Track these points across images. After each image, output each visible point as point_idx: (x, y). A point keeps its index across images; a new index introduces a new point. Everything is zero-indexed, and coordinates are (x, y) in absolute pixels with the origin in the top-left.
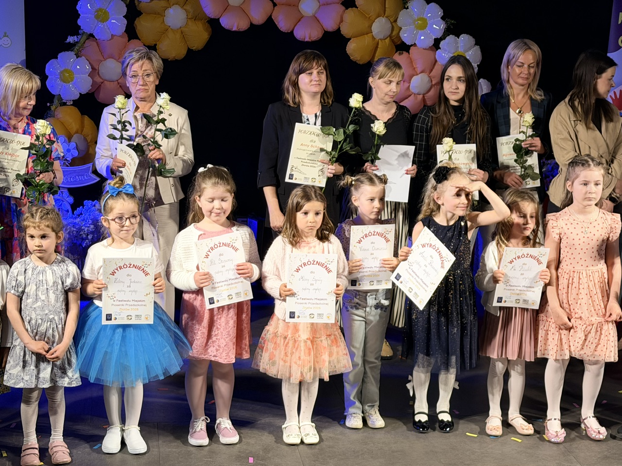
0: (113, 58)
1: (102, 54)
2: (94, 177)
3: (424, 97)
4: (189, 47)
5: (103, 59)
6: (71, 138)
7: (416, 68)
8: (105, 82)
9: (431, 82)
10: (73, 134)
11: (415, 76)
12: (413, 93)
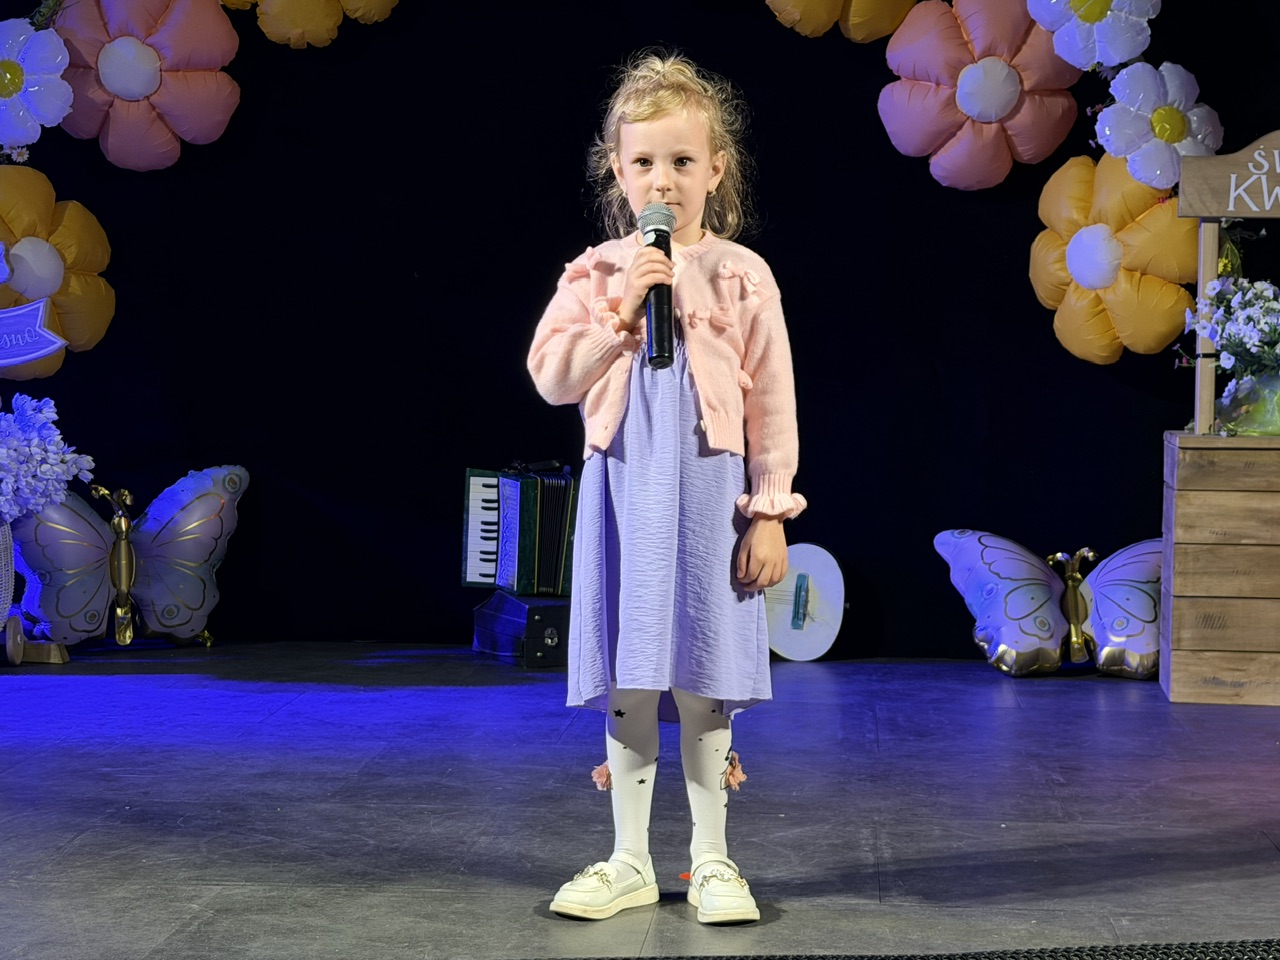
0: (129, 35)
1: (105, 24)
2: (50, 335)
3: (1004, 130)
4: (347, 13)
5: (108, 39)
6: (13, 245)
7: (971, 42)
8: (117, 102)
9: (1021, 82)
10: (18, 237)
11: (971, 65)
12: (968, 118)
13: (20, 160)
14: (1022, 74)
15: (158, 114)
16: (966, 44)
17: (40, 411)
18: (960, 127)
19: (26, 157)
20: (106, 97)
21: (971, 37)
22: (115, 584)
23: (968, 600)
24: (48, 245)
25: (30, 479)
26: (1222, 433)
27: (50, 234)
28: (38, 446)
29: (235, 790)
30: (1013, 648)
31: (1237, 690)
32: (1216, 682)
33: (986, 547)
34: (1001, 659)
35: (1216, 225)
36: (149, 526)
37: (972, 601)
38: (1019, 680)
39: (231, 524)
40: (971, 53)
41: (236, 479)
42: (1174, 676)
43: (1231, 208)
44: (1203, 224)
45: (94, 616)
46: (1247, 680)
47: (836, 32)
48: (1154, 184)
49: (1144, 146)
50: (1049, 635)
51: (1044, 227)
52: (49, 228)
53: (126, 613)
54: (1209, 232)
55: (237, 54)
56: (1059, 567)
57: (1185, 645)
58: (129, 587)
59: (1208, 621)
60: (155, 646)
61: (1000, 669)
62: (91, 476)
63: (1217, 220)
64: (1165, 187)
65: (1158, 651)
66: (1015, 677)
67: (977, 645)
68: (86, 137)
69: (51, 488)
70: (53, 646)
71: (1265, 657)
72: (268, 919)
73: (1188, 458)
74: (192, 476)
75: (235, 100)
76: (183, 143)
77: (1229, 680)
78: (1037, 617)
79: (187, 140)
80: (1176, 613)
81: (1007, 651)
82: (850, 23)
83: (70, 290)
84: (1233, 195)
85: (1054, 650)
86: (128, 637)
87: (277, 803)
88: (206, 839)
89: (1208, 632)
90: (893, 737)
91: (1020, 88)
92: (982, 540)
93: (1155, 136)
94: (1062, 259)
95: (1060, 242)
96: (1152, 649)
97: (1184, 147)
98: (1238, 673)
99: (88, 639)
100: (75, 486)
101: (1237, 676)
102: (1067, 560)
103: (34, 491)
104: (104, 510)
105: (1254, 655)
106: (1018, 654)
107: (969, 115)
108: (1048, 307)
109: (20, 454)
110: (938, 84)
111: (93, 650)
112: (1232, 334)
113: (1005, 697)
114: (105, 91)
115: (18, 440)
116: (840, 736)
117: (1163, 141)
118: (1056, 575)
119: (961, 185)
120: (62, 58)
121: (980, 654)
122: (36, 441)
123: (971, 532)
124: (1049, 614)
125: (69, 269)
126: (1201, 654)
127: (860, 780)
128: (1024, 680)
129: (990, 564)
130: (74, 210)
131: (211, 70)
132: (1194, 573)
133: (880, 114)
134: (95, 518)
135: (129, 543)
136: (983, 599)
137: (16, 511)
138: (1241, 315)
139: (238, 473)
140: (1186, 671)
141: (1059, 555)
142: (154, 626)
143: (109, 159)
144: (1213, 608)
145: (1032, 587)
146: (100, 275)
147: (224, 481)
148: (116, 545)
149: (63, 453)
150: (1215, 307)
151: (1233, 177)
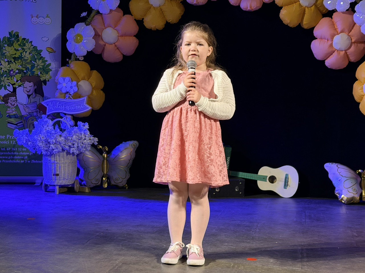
1: (104, 24)
2: (88, 106)
3: (346, 53)
4: (167, 21)
5: (105, 28)
6: (79, 82)
7: (337, 29)
8: (107, 44)
9: (351, 40)
10: (80, 80)
11: (337, 36)
12: (336, 50)
13: (81, 60)
14: (352, 38)
15: (117, 48)
16: (336, 29)
17: (84, 126)
18: (334, 52)
19: (83, 59)
20: (104, 43)
21: (338, 27)
22: (103, 172)
23: (333, 183)
24: (88, 82)
25: (81, 144)
27: (88, 79)
28: (84, 135)
29: (130, 230)
30: (346, 196)
33: (339, 168)
34: (342, 199)
36: (112, 156)
37: (334, 183)
38: (347, 205)
39: (133, 156)
40: (337, 32)
41: (135, 145)
45: (97, 180)
47: (299, 26)
50: (356, 193)
51: (357, 80)
52: (88, 77)
53: (106, 179)
55: (138, 32)
56: (360, 174)
58: (107, 172)
60: (113, 188)
61: (342, 202)
62: (97, 143)
66: (346, 204)
67: (336, 195)
68: (98, 54)
69: (87, 146)
70: (87, 188)
72: (136, 266)
74: (124, 143)
75: (138, 44)
76: (123, 55)
78: (352, 188)
79: (125, 55)
81: (344, 197)
82: (304, 23)
83: (93, 94)
85: (357, 197)
86: (106, 186)
87: (141, 234)
88: (121, 243)
90: (310, 221)
91: (351, 41)
92: (338, 166)
94: (362, 89)
95: (362, 84)
99: (96, 186)
100: (93, 145)
102: (362, 172)
103: (82, 147)
104: (101, 152)
106: (347, 198)
107: (336, 49)
108: (358, 102)
109: (79, 137)
110: (328, 40)
111: (97, 189)
113: (343, 210)
114: (104, 41)
115: (79, 133)
116: (295, 219)
118: (359, 176)
119: (334, 68)
120: (93, 33)
121: (336, 197)
122: (83, 134)
123: (335, 163)
124: (356, 187)
125: (93, 88)
127: (299, 233)
128: (349, 205)
129: (340, 173)
130: (95, 72)
131: (131, 36)
133: (311, 48)
134: (98, 154)
135: (107, 161)
136: (337, 182)
137: (78, 152)
139: (136, 143)
141: (360, 170)
142: (113, 183)
143: (105, 59)
145: (352, 179)
146: (101, 90)
147: (132, 145)
148: (103, 161)
149: (90, 137)
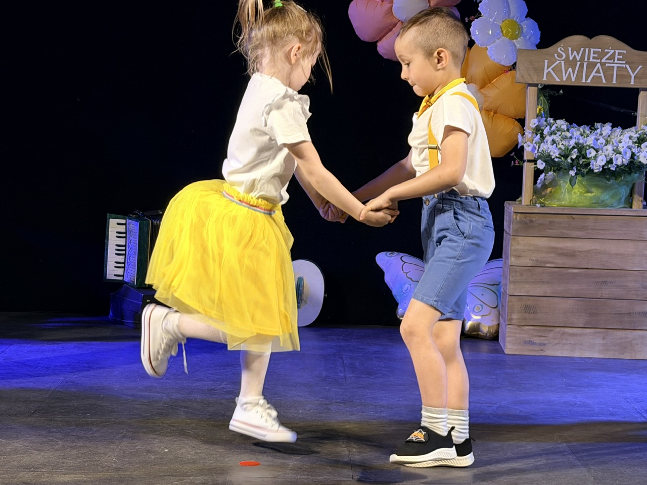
12: (399, 21)
18: (395, 25)
23: (394, 293)
26: (537, 205)
31: (542, 347)
32: (531, 343)
33: (405, 263)
35: (536, 88)
37: (396, 294)
42: (508, 339)
43: (545, 79)
44: (529, 87)
46: (547, 342)
48: (502, 63)
49: (497, 41)
54: (532, 92)
57: (514, 322)
59: (527, 309)
63: (536, 85)
64: (508, 65)
65: (499, 324)
71: (558, 329)
73: (518, 218)
77: (538, 342)
80: (510, 304)
84: (546, 71)
89: (527, 315)
90: (353, 375)
91: (428, 5)
92: (403, 258)
93: (503, 36)
96: (495, 323)
97: (519, 43)
98: (543, 338)
101: (542, 340)
105: (552, 328)
107: (400, 19)
110: (382, 1)
112: (544, 150)
116: (324, 374)
117: (507, 38)
123: (396, 253)
126: (523, 327)
129: (407, 273)
132: (520, 282)
133: (349, 17)
136: (402, 293)
138: (549, 139)
140: (515, 337)
144: (530, 302)
150: (534, 134)
151: (546, 61)
